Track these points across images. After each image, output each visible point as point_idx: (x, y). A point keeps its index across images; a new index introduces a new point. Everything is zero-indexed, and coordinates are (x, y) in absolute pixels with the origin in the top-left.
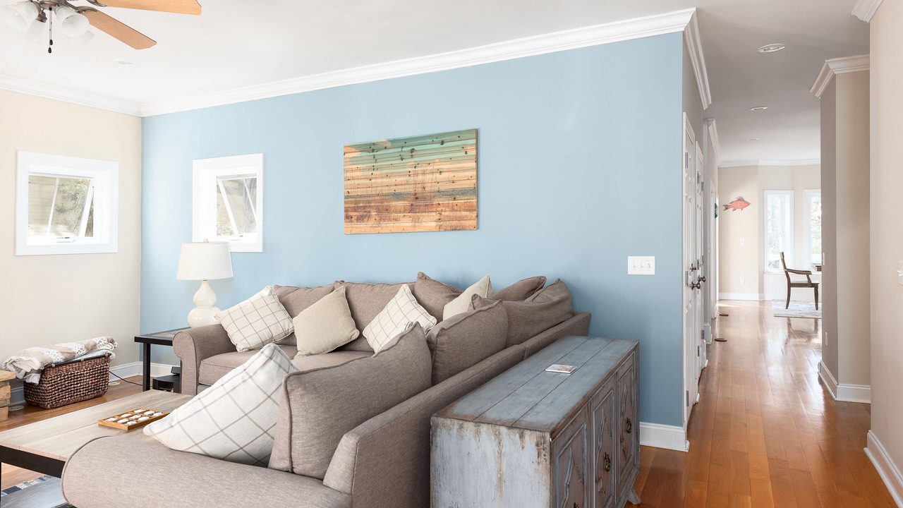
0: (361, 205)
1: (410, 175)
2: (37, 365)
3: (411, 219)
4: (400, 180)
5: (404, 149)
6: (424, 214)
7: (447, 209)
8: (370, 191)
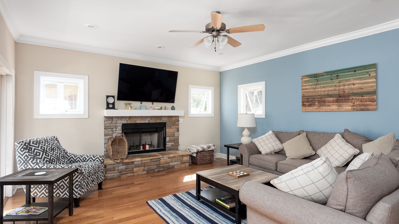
0: (310, 100)
1: (336, 87)
2: (195, 151)
3: (337, 105)
4: (330, 89)
5: (333, 76)
6: (344, 103)
7: (358, 101)
8: (314, 94)
